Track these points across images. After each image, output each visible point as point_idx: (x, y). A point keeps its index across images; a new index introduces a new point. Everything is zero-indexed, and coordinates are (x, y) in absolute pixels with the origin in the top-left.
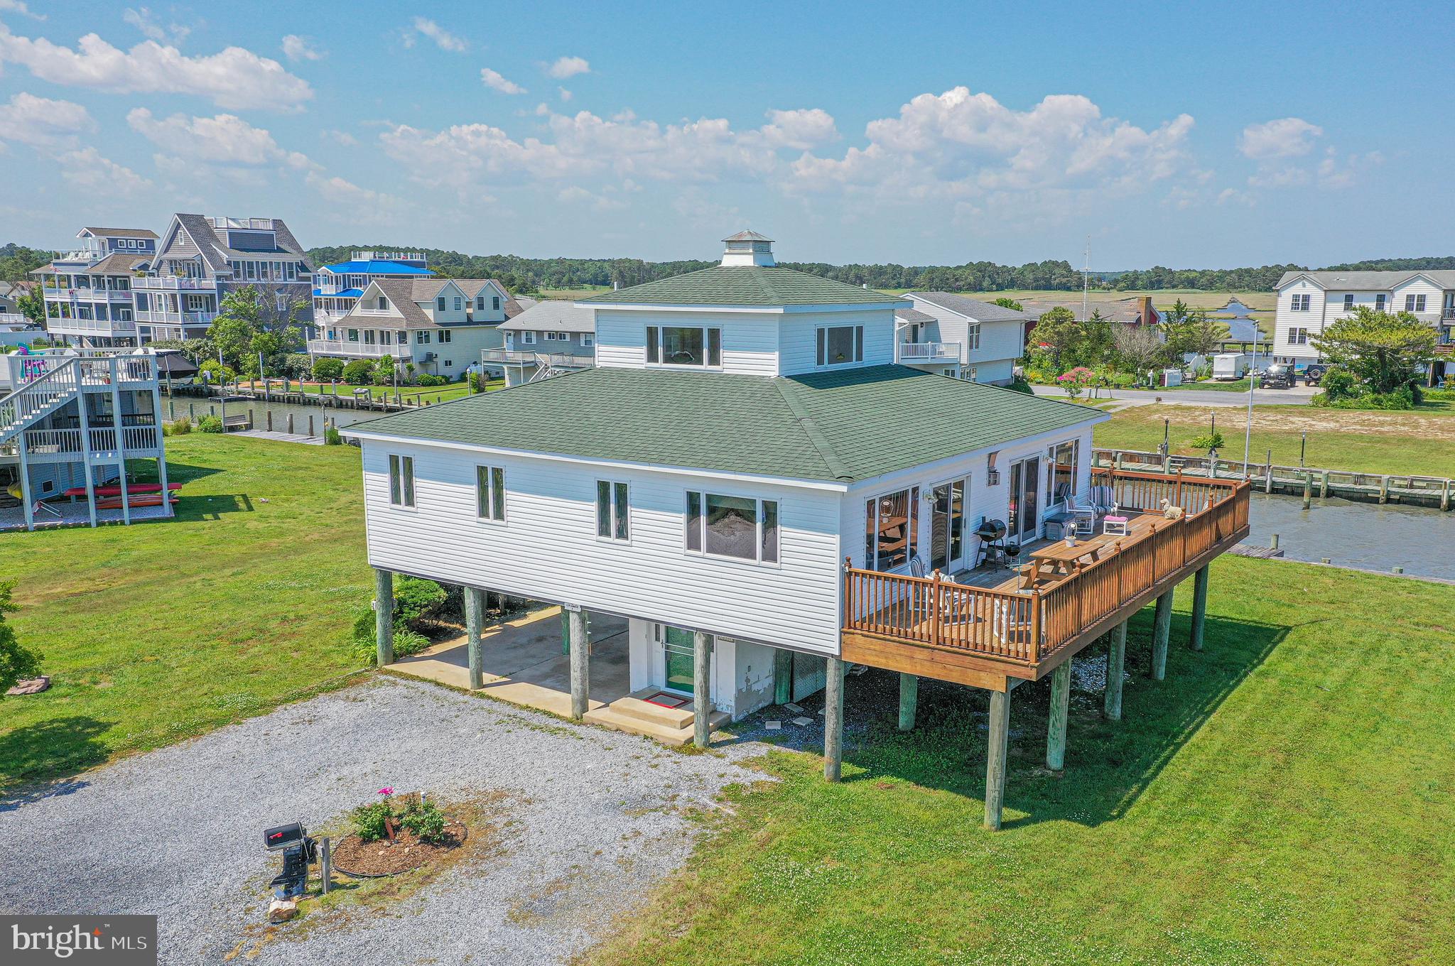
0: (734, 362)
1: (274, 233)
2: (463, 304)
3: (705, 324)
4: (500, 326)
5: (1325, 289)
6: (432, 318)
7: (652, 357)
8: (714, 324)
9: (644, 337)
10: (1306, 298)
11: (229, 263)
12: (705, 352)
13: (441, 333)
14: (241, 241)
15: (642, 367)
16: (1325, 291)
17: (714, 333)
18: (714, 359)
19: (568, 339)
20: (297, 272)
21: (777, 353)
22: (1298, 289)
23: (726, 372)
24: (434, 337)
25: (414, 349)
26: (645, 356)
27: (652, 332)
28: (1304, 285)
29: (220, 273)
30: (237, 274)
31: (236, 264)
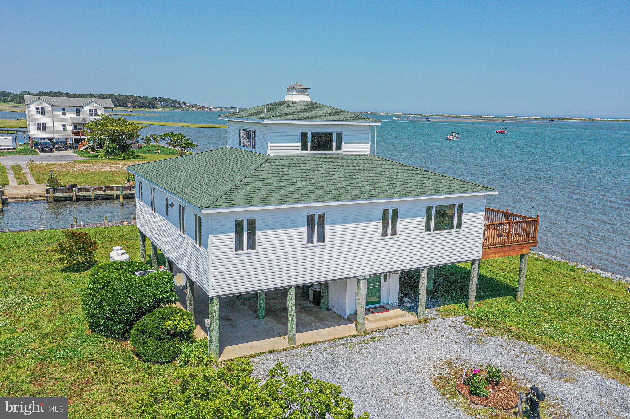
0: (348, 148)
3: (335, 131)
5: (51, 105)
7: (304, 148)
8: (339, 130)
9: (300, 137)
10: (43, 109)
12: (334, 144)
15: (298, 154)
16: (52, 106)
17: (339, 135)
18: (339, 148)
21: (370, 143)
22: (38, 104)
23: (344, 153)
26: (300, 148)
27: (304, 135)
28: (41, 103)
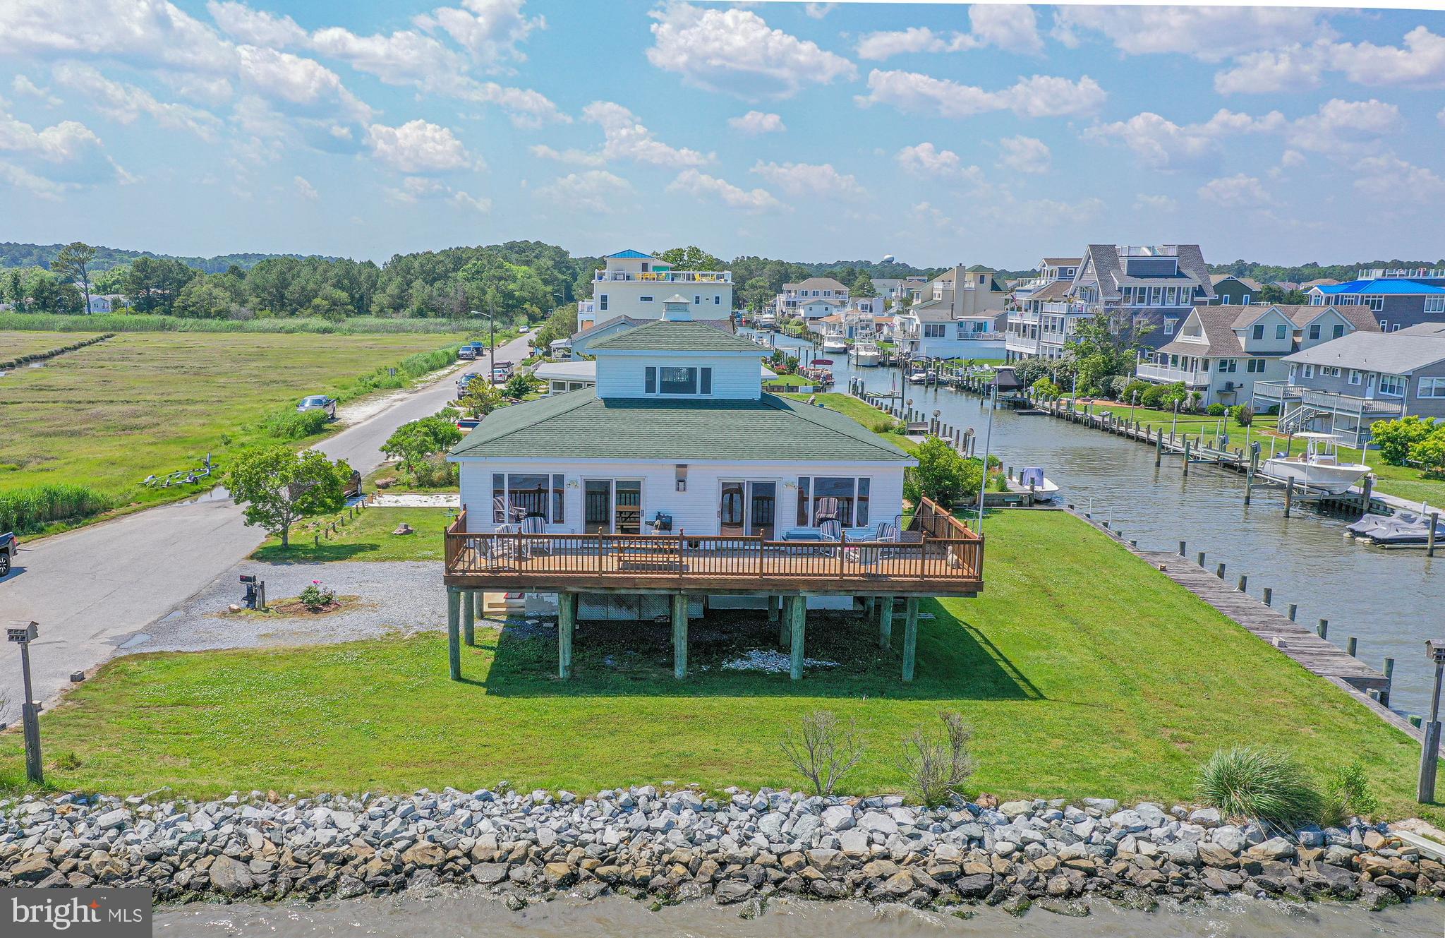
1: (1176, 259)
2: (1289, 333)
4: (1286, 358)
6: (1243, 346)
11: (1120, 290)
13: (1252, 364)
14: (1139, 268)
19: (1339, 372)
20: (1193, 296)
24: (1242, 366)
25: (1213, 379)
29: (1109, 298)
30: (1126, 300)
31: (1128, 290)
